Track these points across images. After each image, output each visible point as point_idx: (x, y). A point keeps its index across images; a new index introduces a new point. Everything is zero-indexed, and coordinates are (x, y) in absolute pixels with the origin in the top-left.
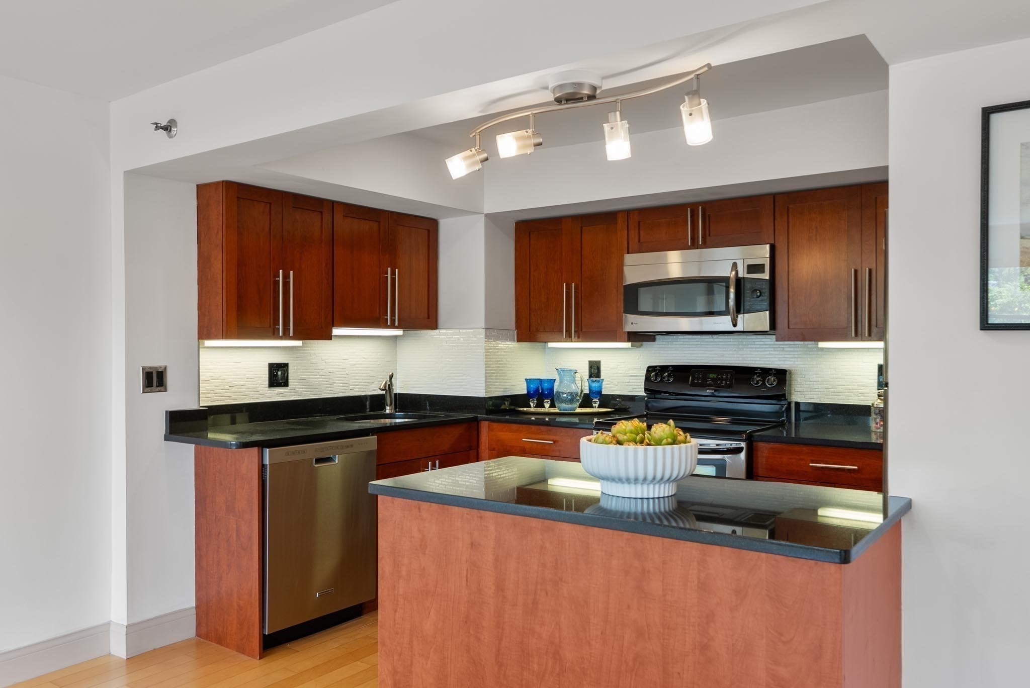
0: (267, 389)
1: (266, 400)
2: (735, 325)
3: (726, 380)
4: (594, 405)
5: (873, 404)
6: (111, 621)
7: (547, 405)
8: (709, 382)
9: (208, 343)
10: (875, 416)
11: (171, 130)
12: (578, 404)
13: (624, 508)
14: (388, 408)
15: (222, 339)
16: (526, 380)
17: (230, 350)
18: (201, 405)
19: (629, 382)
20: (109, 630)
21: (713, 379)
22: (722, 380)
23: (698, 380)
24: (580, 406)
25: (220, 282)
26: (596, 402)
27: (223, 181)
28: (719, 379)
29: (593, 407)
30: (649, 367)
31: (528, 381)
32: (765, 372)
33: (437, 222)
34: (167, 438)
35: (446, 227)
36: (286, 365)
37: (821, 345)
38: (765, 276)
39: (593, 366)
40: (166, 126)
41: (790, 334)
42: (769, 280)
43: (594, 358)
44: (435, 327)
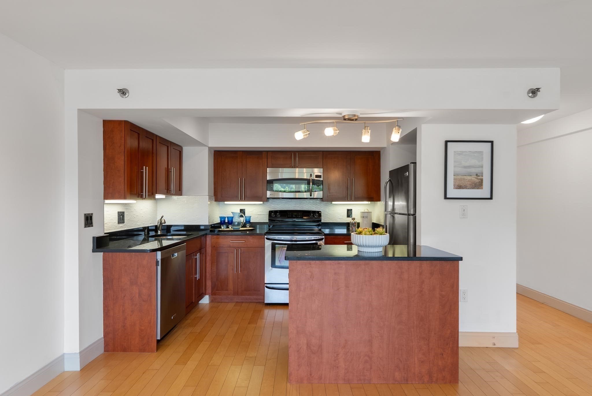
0: (117, 225)
1: (117, 230)
2: (311, 196)
3: (300, 215)
4: (247, 226)
5: (351, 222)
6: (64, 353)
7: (230, 227)
8: (294, 216)
9: (107, 201)
10: (351, 226)
11: (125, 94)
12: (241, 226)
13: (376, 255)
14: (159, 231)
15: (124, 199)
16: (220, 217)
17: (110, 205)
18: (105, 232)
19: (258, 217)
20: (64, 359)
21: (295, 215)
22: (299, 215)
23: (290, 215)
24: (242, 227)
25: (123, 171)
26: (248, 225)
27: (125, 121)
28: (297, 215)
29: (247, 227)
30: (270, 211)
31: (221, 218)
32: (314, 212)
33: (182, 148)
34: (94, 251)
35: (187, 151)
36: (123, 213)
37: (333, 203)
38: (322, 179)
39: (242, 211)
40: (123, 92)
41: (328, 199)
42: (322, 181)
43: (242, 208)
44: (181, 195)
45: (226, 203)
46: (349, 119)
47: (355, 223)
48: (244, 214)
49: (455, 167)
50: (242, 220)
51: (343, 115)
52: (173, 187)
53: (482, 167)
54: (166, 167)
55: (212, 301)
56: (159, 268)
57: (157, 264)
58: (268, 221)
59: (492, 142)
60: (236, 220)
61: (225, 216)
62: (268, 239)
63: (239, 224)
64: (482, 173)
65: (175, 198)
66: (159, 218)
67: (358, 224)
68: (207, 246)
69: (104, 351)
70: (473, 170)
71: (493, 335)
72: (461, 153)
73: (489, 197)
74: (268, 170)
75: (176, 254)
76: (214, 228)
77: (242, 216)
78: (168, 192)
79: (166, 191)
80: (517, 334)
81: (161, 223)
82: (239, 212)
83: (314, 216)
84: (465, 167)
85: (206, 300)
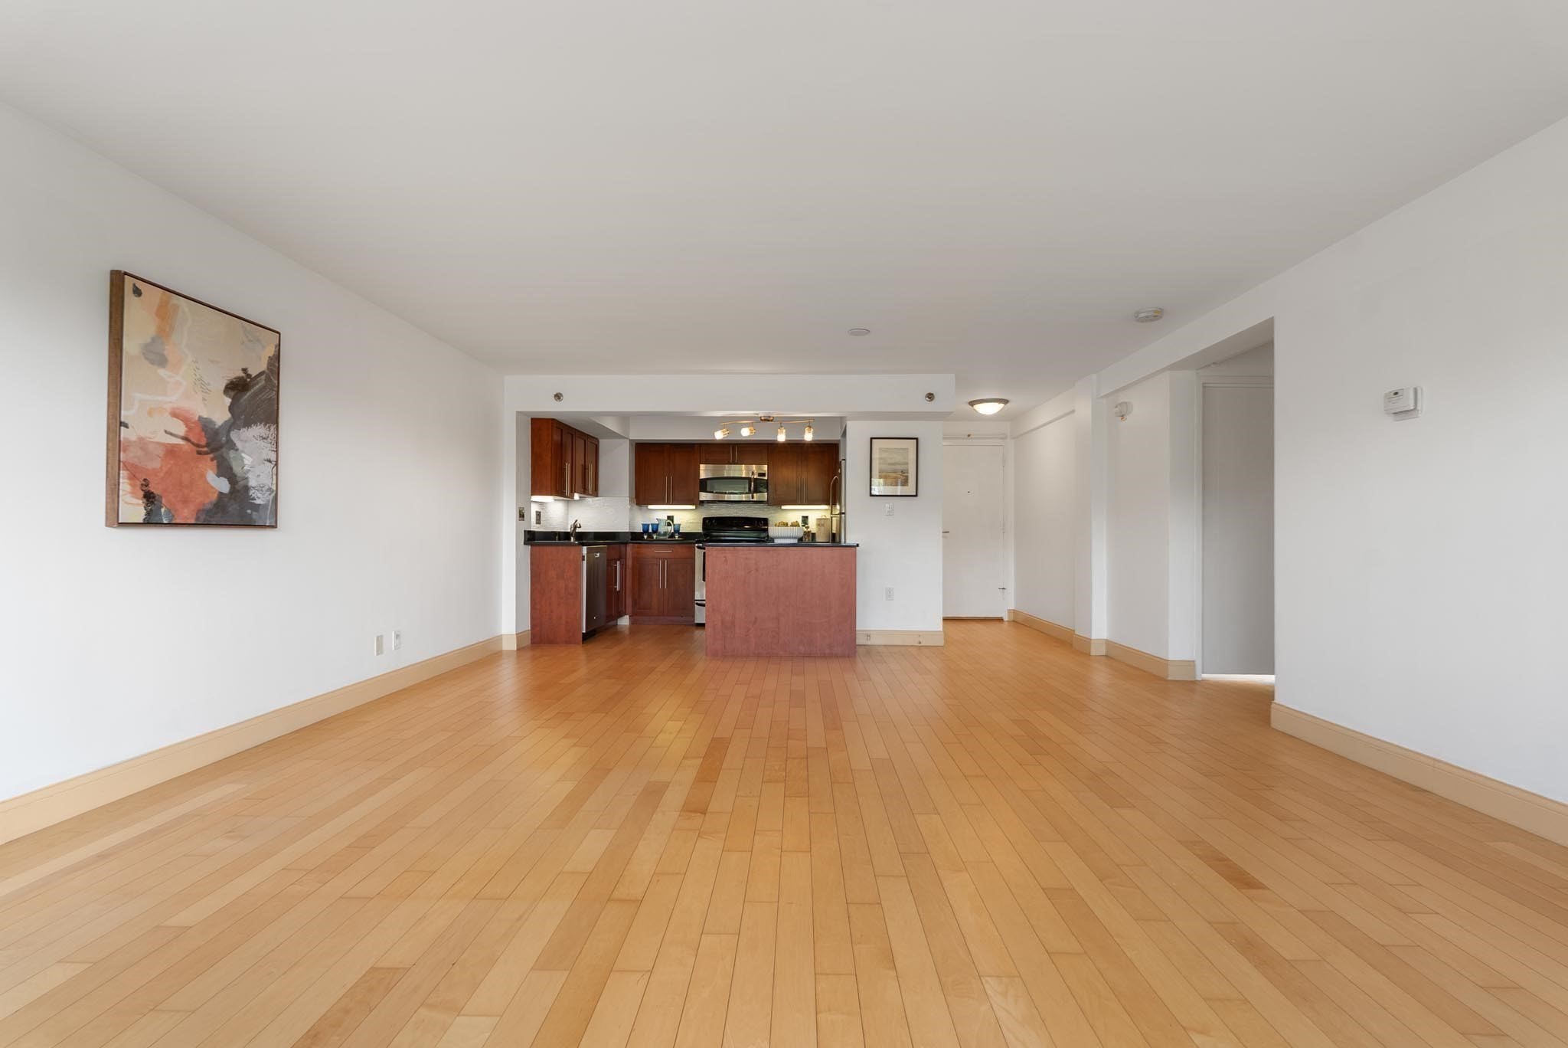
0: (535, 525)
1: (535, 529)
2: (753, 498)
4: (676, 537)
6: (503, 634)
7: (655, 537)
9: (533, 497)
11: (560, 399)
12: (667, 536)
17: (534, 501)
18: (530, 529)
19: (689, 526)
20: (503, 638)
21: (735, 523)
26: (677, 535)
27: (552, 419)
30: (704, 518)
31: (643, 525)
32: (759, 520)
33: (598, 441)
34: (525, 544)
35: (604, 444)
36: (540, 512)
37: (783, 507)
38: (766, 478)
39: (670, 518)
40: (558, 397)
41: (777, 502)
42: (767, 480)
43: (670, 514)
44: (597, 496)
45: (650, 507)
46: (765, 420)
47: (809, 532)
48: (673, 522)
49: (880, 464)
50: (671, 529)
51: (760, 416)
52: (590, 487)
53: (907, 464)
54: (583, 463)
55: (633, 622)
56: (585, 562)
57: (584, 560)
58: (701, 531)
59: (917, 439)
60: (662, 529)
61: (648, 523)
62: (699, 548)
63: (665, 534)
64: (908, 470)
65: (590, 500)
66: (571, 522)
67: (814, 534)
68: (628, 557)
69: (532, 643)
70: (899, 467)
71: (919, 634)
72: (886, 450)
73: (915, 494)
74: (702, 467)
75: (598, 554)
76: (635, 537)
77: (669, 525)
78: (584, 491)
79: (582, 490)
80: (943, 633)
81: (575, 527)
82: (666, 518)
83: (760, 525)
84: (890, 464)
85: (625, 621)
